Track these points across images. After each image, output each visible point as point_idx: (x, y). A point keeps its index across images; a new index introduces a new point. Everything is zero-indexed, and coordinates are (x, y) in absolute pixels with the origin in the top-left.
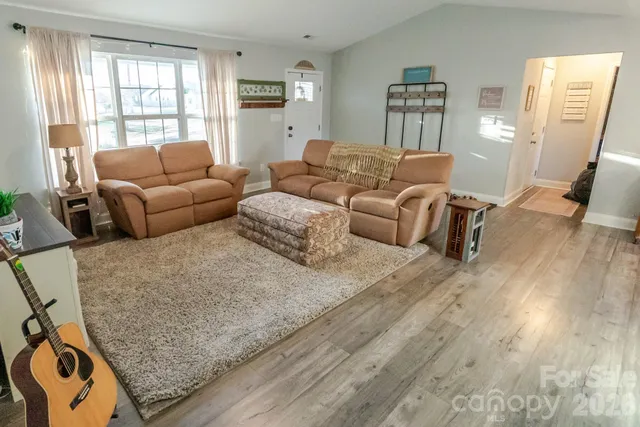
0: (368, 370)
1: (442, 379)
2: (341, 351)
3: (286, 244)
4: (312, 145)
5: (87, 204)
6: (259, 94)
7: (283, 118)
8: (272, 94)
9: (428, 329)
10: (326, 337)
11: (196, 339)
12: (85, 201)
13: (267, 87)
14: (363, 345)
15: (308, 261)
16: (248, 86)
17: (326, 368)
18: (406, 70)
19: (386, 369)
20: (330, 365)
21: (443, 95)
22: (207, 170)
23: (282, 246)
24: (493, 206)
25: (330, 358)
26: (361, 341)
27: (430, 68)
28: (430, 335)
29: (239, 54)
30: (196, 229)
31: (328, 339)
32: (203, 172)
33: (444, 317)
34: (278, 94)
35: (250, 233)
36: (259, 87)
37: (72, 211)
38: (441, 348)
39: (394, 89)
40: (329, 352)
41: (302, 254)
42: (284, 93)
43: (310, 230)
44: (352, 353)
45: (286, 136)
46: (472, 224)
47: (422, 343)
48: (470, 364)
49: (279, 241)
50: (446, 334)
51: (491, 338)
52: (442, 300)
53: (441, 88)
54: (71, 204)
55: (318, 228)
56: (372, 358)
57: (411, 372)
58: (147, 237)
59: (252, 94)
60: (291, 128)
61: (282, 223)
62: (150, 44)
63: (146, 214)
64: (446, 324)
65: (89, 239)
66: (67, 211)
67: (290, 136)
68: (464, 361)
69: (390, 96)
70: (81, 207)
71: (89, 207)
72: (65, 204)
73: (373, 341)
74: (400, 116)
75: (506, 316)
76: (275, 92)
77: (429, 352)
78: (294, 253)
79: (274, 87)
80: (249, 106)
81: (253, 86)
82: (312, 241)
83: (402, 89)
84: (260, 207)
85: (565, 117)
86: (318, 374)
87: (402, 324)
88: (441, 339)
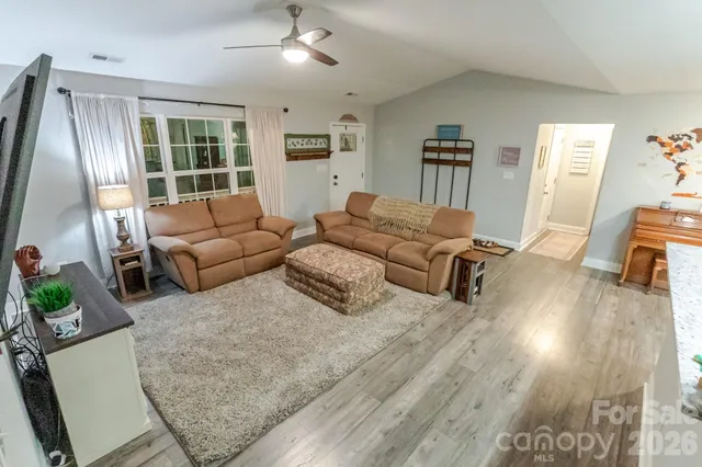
0: (396, 416)
1: (454, 421)
2: (374, 400)
3: (330, 296)
4: (355, 196)
5: (139, 261)
6: (305, 147)
7: (329, 168)
8: (318, 146)
9: (448, 375)
10: (361, 387)
11: (247, 396)
12: (137, 258)
13: (313, 140)
14: (391, 394)
15: (349, 311)
16: (295, 140)
17: (359, 417)
18: (439, 126)
19: (410, 415)
20: (364, 414)
21: (470, 151)
22: (257, 223)
23: (326, 297)
24: (512, 250)
25: (364, 407)
26: (390, 390)
27: (459, 127)
28: (447, 381)
29: (286, 110)
30: (248, 280)
31: (363, 389)
32: (253, 224)
33: (461, 363)
34: (324, 146)
35: (296, 284)
36: (306, 140)
37: (124, 268)
38: (456, 392)
39: (429, 144)
40: (363, 401)
41: (343, 305)
42: (329, 146)
43: (351, 285)
44: (383, 402)
45: (332, 184)
46: (475, 273)
47: (441, 389)
48: (477, 407)
49: (323, 293)
50: (460, 379)
51: (497, 380)
52: (460, 346)
53: (468, 145)
54: (123, 262)
55: (358, 282)
56: (399, 406)
57: (429, 416)
58: (199, 290)
59: (299, 147)
60: (336, 177)
61: (326, 277)
62: (199, 103)
63: (198, 269)
64: (462, 368)
65: (142, 294)
66: (120, 269)
67: (335, 184)
68: (473, 404)
69: (426, 149)
70: (134, 264)
71: (142, 264)
72: (117, 262)
73: (401, 389)
74: (434, 167)
75: (511, 360)
76: (320, 144)
77: (446, 397)
78: (337, 304)
79: (320, 140)
80: (296, 158)
81: (300, 140)
82: (352, 294)
83: (435, 144)
84: (307, 261)
85: (573, 171)
86: (352, 424)
87: (426, 371)
88: (456, 384)
